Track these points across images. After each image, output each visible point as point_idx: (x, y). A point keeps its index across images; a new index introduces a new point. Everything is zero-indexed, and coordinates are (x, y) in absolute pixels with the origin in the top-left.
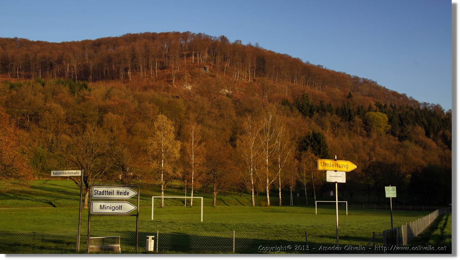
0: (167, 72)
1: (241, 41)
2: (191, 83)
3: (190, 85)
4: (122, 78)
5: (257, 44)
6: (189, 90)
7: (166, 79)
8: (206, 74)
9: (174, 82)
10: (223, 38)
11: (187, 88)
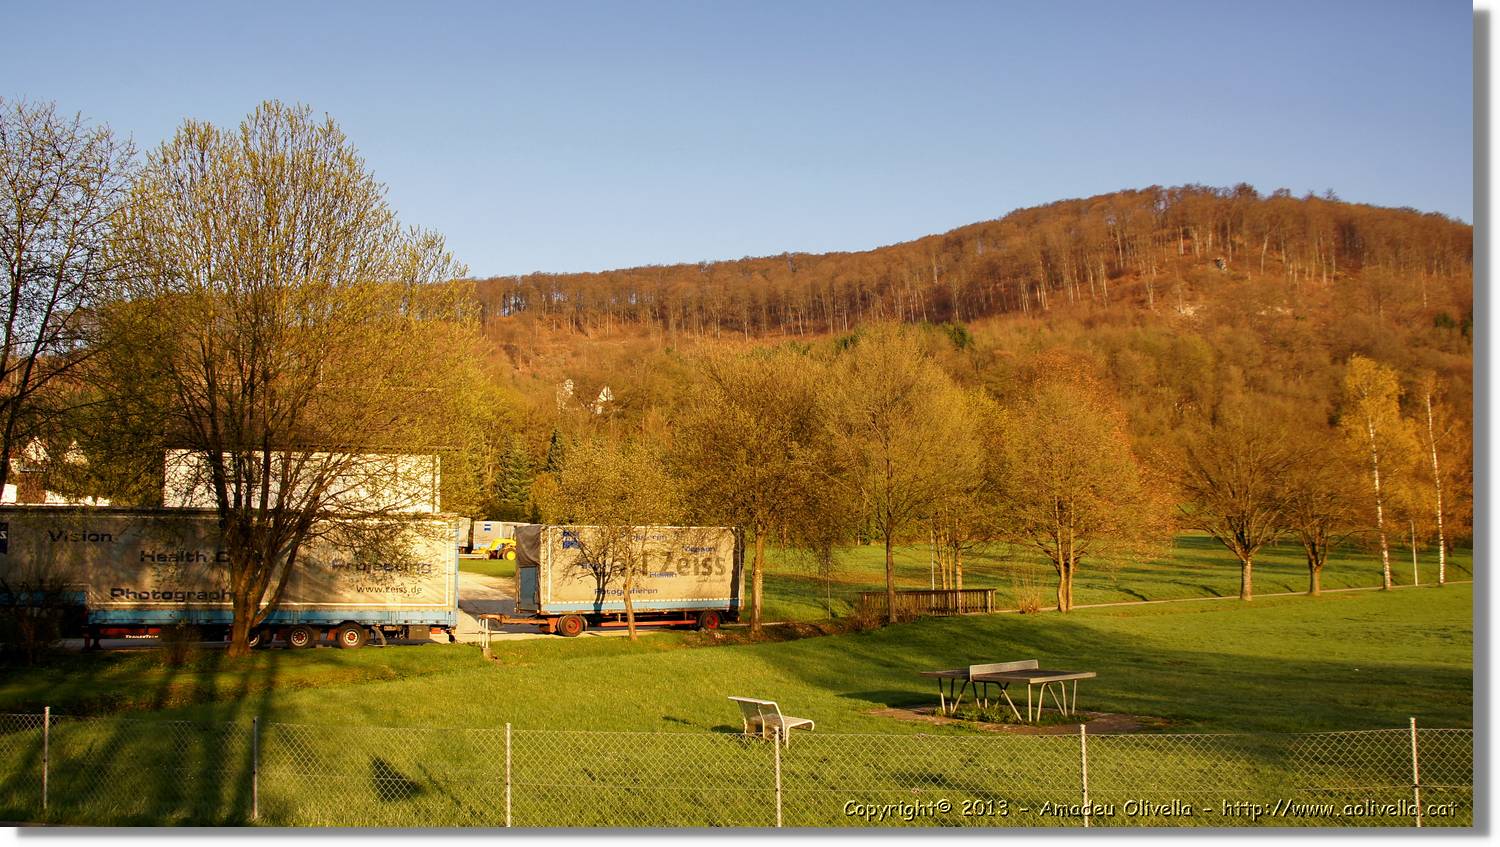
0: (1129, 282)
1: (1288, 191)
2: (1191, 300)
3: (1191, 305)
4: (1026, 306)
5: (1330, 192)
6: (1188, 317)
7: (1129, 298)
8: (1223, 275)
9: (1151, 301)
10: (1245, 190)
11: (1183, 312)
